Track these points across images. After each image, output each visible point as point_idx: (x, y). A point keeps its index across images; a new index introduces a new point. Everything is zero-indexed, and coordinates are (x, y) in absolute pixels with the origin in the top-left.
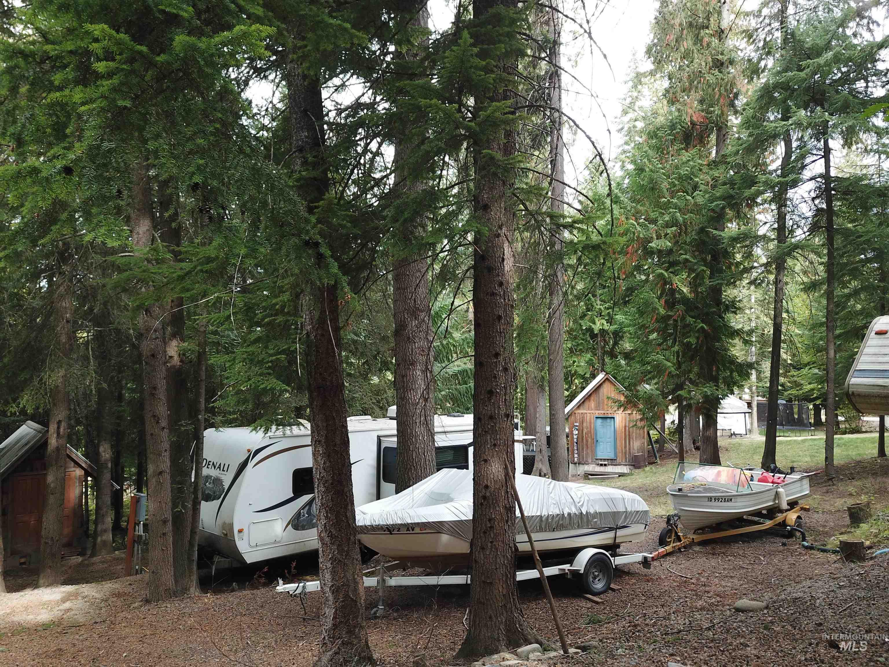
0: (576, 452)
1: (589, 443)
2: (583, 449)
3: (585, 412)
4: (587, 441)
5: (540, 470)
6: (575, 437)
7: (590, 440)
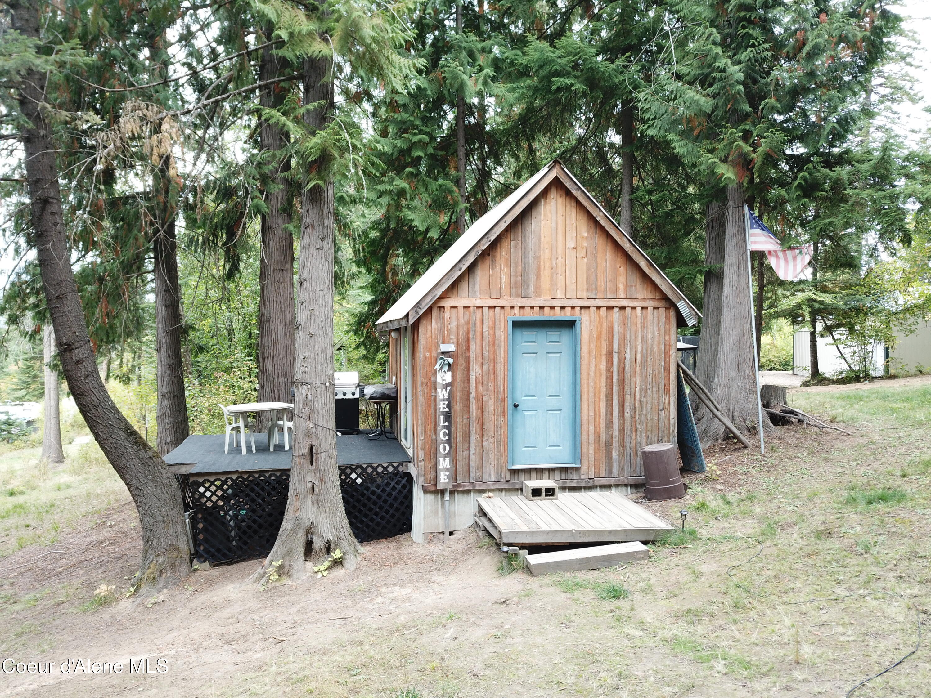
0: (443, 448)
1: (489, 414)
2: (467, 437)
3: (479, 303)
4: (482, 407)
5: (309, 531)
6: (442, 394)
7: (490, 404)
